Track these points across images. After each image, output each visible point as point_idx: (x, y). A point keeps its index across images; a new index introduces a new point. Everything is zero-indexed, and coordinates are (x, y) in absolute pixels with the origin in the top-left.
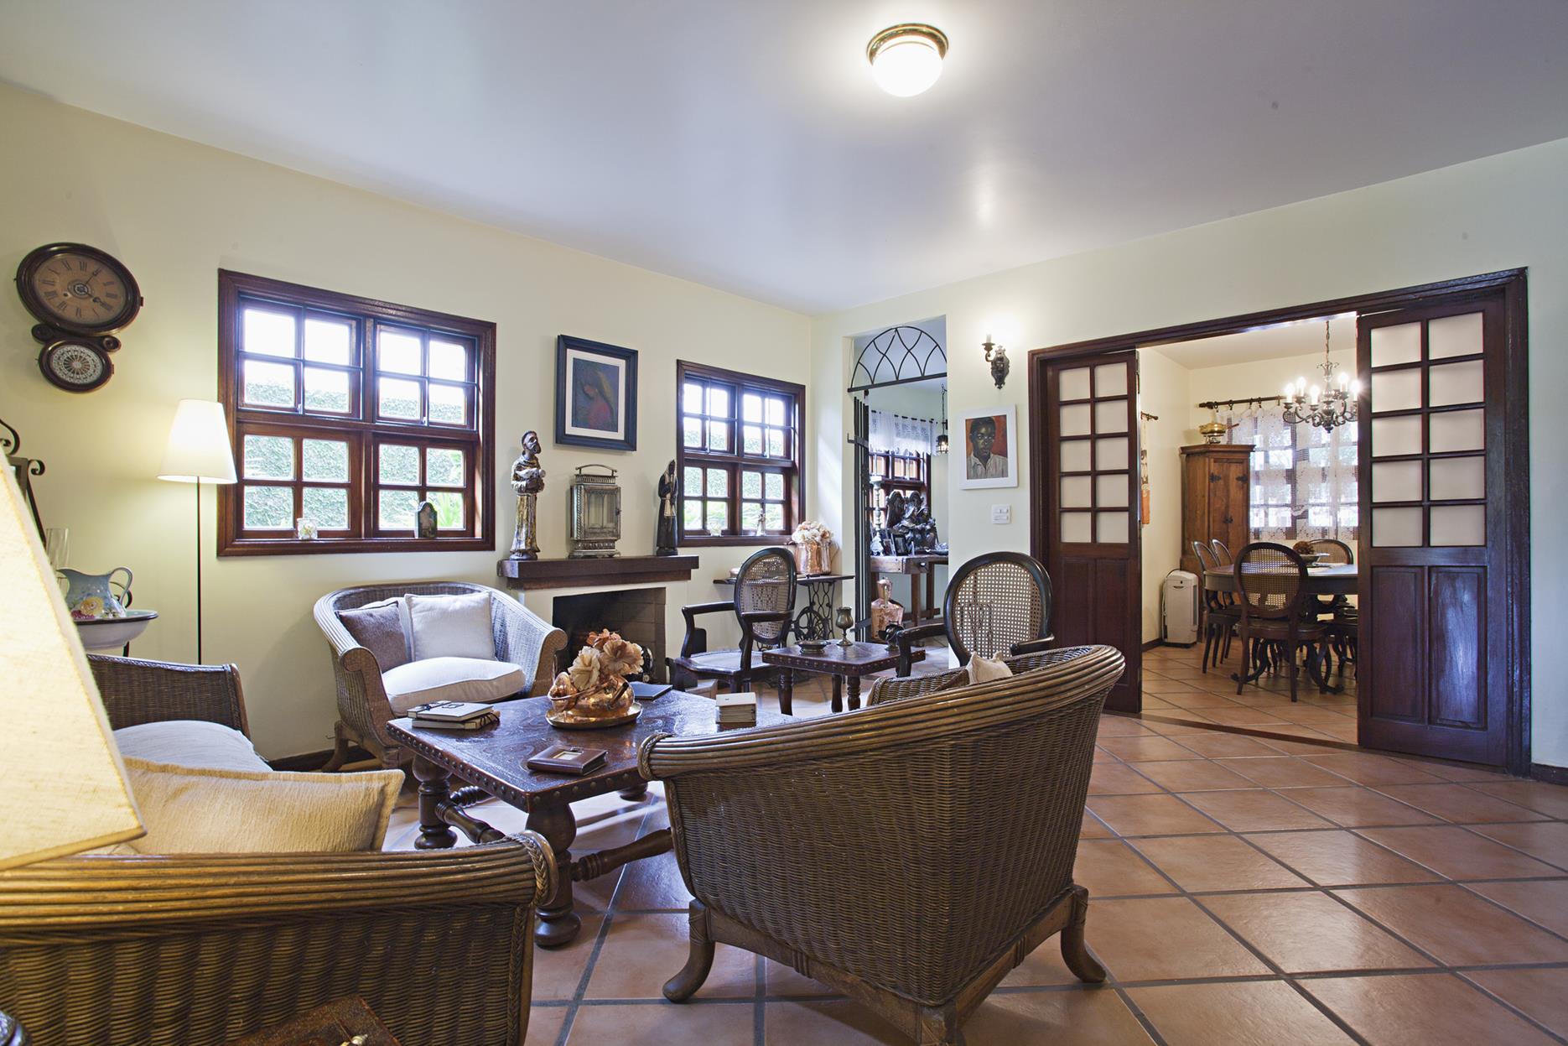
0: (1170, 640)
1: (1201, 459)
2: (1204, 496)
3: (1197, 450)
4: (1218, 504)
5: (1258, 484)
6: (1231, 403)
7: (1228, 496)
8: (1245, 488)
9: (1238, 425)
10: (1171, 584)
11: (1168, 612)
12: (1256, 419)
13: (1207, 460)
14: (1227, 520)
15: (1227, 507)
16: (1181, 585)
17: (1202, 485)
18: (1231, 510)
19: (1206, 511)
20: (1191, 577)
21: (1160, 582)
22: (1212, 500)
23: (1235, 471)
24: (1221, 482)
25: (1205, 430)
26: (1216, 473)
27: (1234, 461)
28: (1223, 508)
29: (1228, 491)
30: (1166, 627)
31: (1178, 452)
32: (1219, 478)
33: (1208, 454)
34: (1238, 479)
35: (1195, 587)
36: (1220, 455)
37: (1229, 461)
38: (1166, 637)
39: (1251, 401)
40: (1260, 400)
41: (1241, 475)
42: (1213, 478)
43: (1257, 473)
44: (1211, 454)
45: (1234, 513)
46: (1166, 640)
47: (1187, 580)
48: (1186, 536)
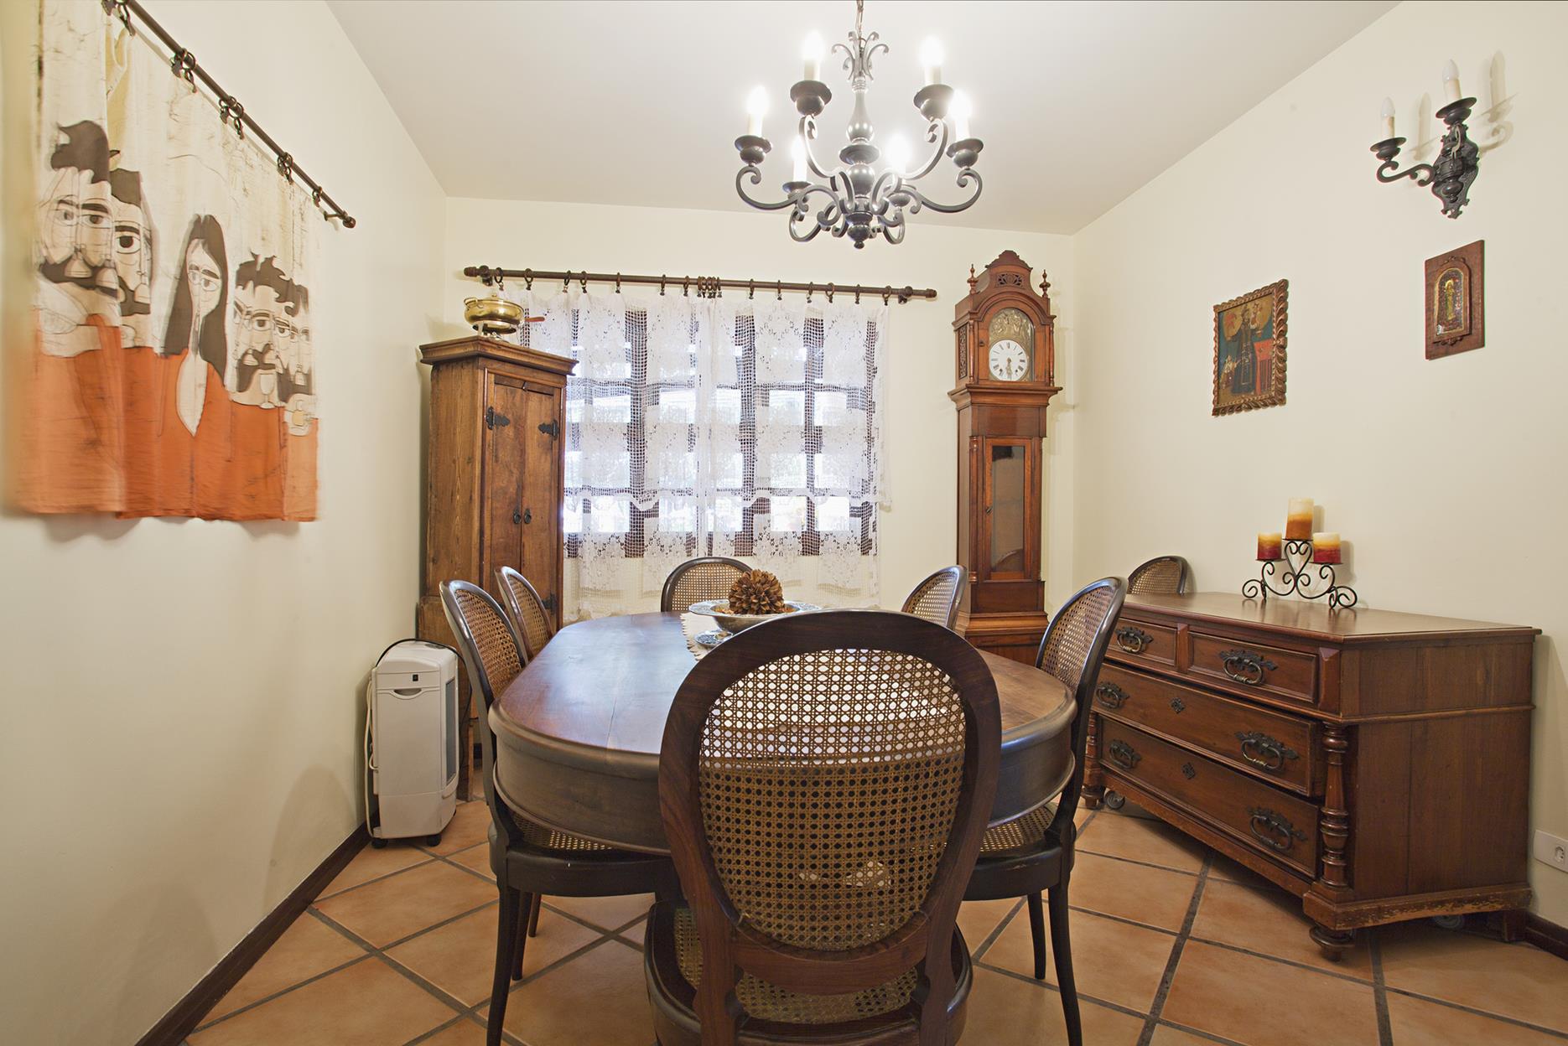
0: (385, 831)
1: (466, 372)
2: (471, 460)
3: (459, 351)
4: (503, 481)
5: (576, 447)
6: (529, 275)
7: (522, 464)
8: (556, 450)
9: (542, 319)
10: (386, 684)
11: (383, 761)
12: (576, 314)
13: (480, 374)
14: (520, 518)
15: (521, 488)
16: (415, 685)
17: (467, 434)
18: (528, 494)
19: (476, 497)
20: (440, 661)
21: (357, 679)
22: (488, 469)
23: (536, 410)
24: (509, 431)
25: (477, 311)
26: (498, 410)
27: (536, 388)
28: (512, 490)
29: (523, 452)
30: (374, 799)
31: (414, 357)
32: (504, 422)
33: (481, 362)
34: (543, 428)
35: (450, 684)
36: (507, 369)
37: (528, 388)
38: (376, 821)
39: (567, 277)
40: (584, 278)
41: (548, 421)
42: (492, 419)
43: (576, 426)
44: (489, 363)
45: (534, 501)
46: (378, 833)
47: (431, 671)
48: (431, 552)
